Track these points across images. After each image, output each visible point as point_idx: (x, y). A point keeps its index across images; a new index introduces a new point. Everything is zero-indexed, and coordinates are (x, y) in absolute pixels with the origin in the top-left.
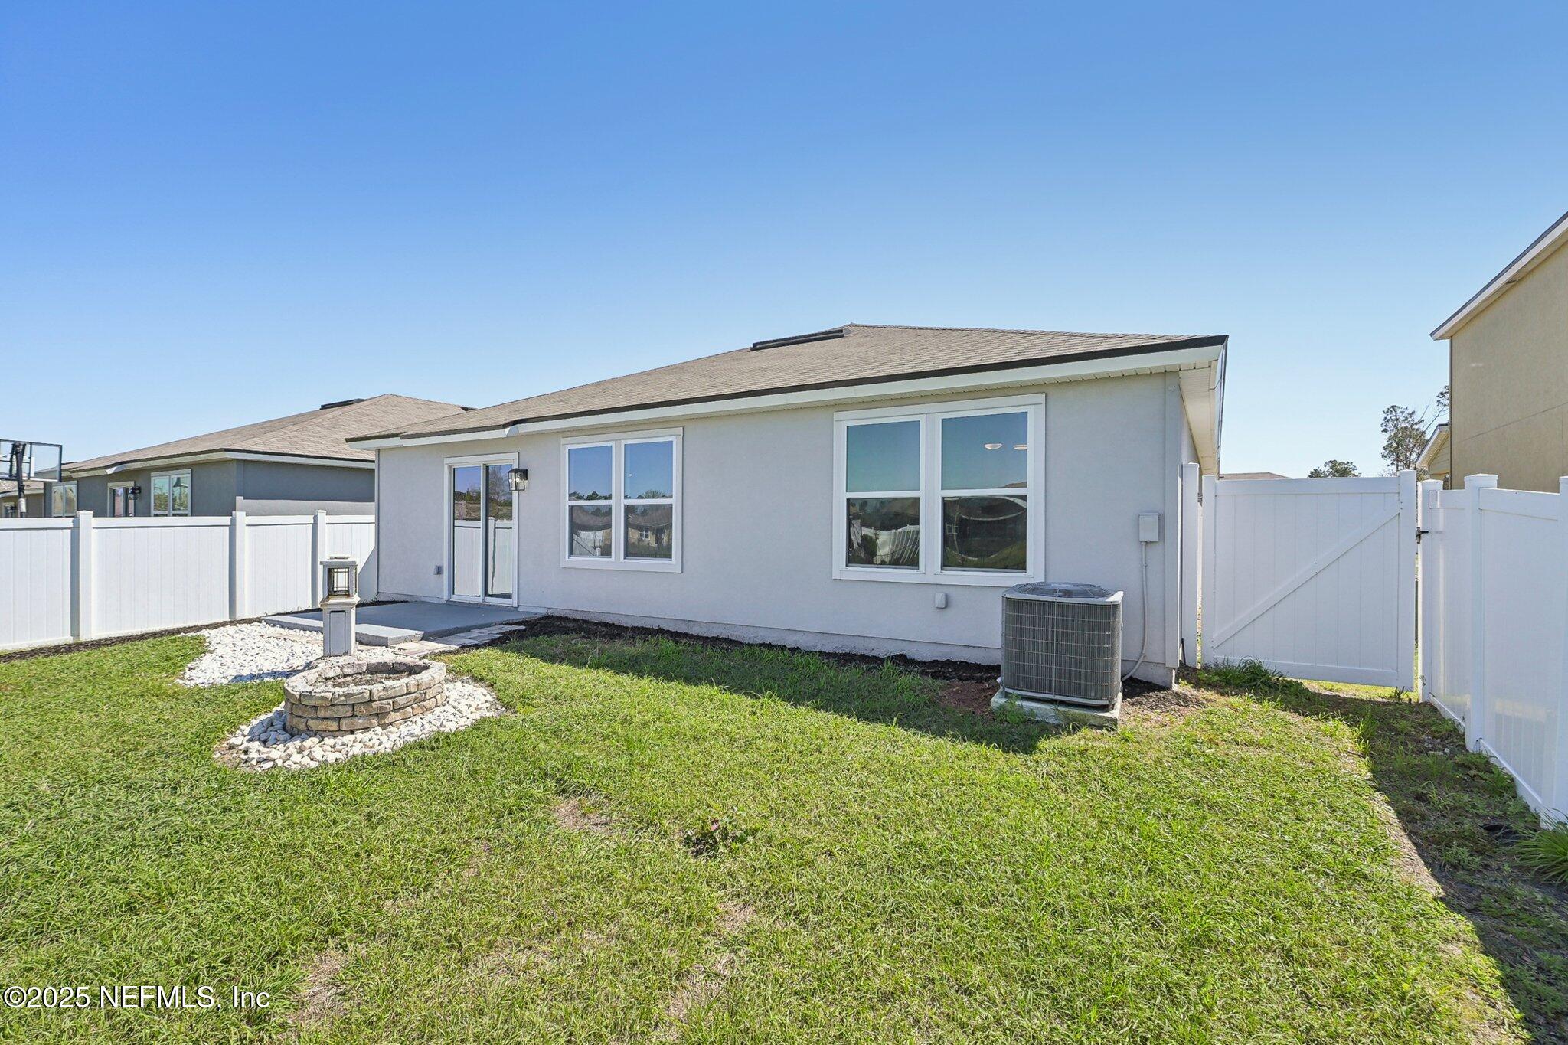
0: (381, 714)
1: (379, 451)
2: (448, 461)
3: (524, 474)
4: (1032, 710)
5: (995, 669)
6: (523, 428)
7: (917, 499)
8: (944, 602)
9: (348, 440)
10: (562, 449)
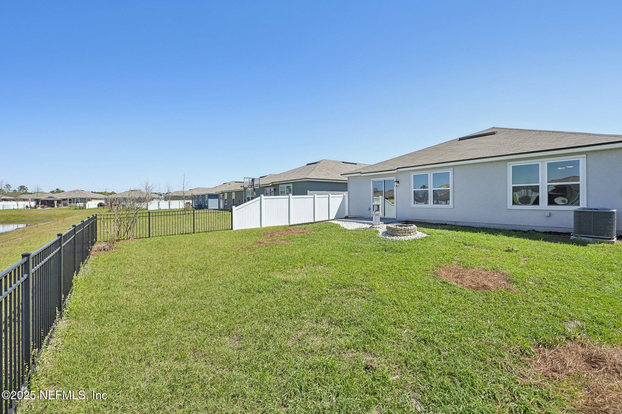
0: (410, 233)
1: (349, 177)
2: (372, 179)
3: (398, 182)
4: (585, 240)
5: (569, 234)
6: (400, 170)
7: (538, 186)
8: (549, 214)
9: (341, 175)
10: (411, 175)
